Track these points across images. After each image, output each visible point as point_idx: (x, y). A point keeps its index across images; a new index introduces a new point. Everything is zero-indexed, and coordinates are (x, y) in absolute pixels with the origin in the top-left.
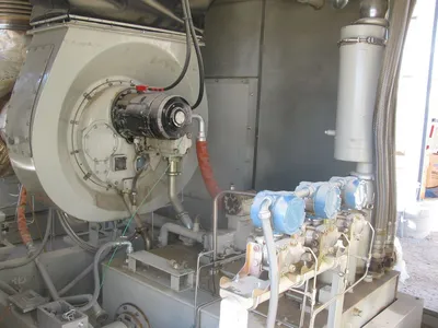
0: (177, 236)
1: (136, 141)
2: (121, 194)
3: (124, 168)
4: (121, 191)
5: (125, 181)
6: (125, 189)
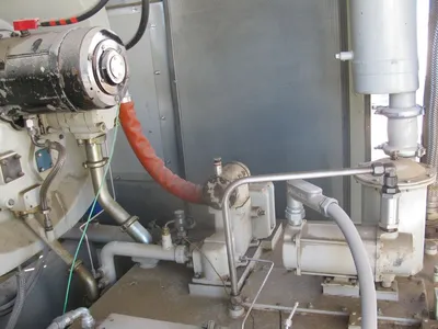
0: (128, 259)
1: (30, 123)
2: (21, 217)
3: (19, 175)
4: (20, 213)
5: (26, 194)
6: (28, 208)
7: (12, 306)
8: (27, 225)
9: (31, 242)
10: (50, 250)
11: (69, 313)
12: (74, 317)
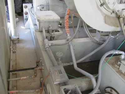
4: (119, 16)
5: (124, 10)
6: (122, 15)
7: (103, 43)
8: (119, 21)
9: (118, 27)
10: (122, 31)
11: (118, 51)
12: (119, 53)
